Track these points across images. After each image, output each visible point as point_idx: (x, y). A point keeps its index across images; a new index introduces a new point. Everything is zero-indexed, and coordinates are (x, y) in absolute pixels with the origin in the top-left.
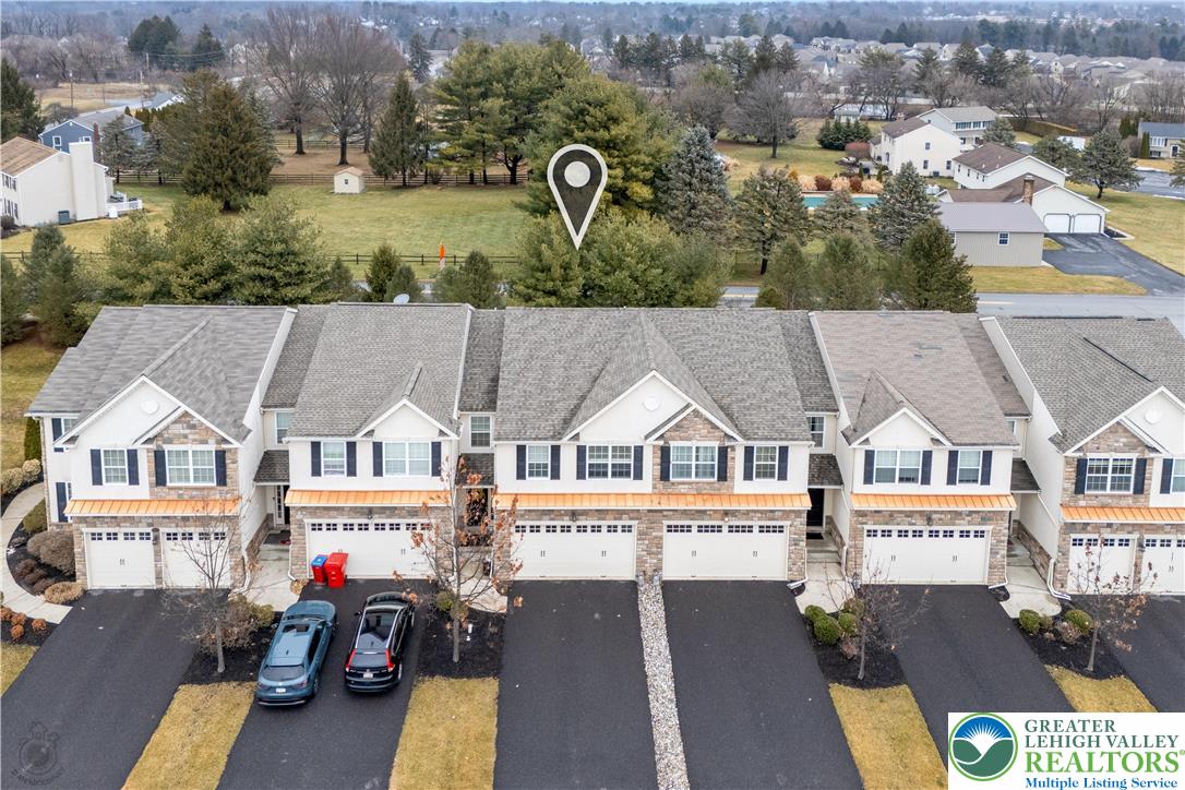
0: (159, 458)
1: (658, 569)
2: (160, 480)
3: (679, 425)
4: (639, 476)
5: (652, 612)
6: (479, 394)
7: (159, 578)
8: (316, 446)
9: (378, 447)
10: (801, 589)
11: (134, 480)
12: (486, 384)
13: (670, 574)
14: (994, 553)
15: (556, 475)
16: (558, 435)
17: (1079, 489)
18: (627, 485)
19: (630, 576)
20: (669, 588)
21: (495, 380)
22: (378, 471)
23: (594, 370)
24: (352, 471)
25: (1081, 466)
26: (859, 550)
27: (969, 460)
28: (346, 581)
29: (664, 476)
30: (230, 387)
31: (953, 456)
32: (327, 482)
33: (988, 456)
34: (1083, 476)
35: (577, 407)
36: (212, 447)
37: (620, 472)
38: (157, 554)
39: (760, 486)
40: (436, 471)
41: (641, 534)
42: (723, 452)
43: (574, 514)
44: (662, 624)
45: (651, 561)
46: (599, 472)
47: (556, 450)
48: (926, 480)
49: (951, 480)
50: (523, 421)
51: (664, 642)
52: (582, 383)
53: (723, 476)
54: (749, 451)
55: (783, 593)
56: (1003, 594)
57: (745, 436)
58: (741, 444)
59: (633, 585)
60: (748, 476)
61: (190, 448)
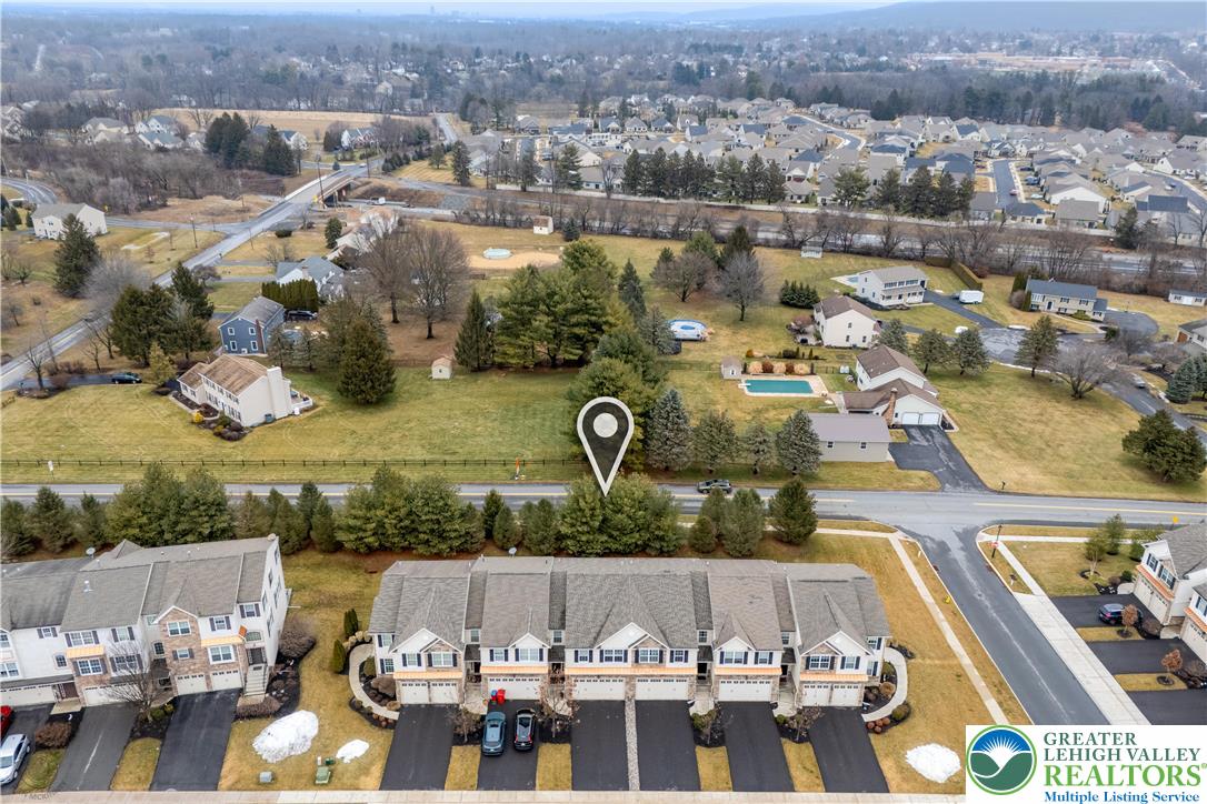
0: (430, 656)
1: (634, 696)
2: (430, 664)
3: (642, 641)
4: (626, 660)
5: (630, 714)
6: (556, 620)
7: (430, 700)
8: (492, 651)
9: (517, 651)
10: (692, 704)
11: (420, 664)
12: (559, 615)
13: (639, 697)
14: (773, 689)
15: (591, 661)
16: (592, 646)
17: (807, 668)
18: (621, 664)
19: (622, 698)
20: (637, 702)
21: (564, 612)
22: (517, 659)
23: (607, 611)
24: (506, 659)
25: (808, 659)
26: (718, 689)
27: (764, 655)
28: (505, 700)
29: (637, 661)
30: (453, 623)
31: (757, 654)
32: (497, 663)
33: (771, 654)
34: (809, 663)
35: (600, 631)
36: (451, 653)
37: (618, 659)
38: (430, 691)
39: (676, 664)
40: (541, 659)
41: (627, 683)
42: (661, 652)
43: (599, 676)
44: (634, 721)
45: (631, 693)
46: (609, 659)
47: (591, 652)
48: (745, 662)
49: (756, 663)
50: (577, 639)
51: (634, 729)
52: (602, 618)
53: (661, 661)
54: (672, 652)
55: (685, 705)
56: (775, 706)
57: (671, 647)
58: (668, 650)
59: (624, 702)
60: (672, 661)
61: (442, 653)
